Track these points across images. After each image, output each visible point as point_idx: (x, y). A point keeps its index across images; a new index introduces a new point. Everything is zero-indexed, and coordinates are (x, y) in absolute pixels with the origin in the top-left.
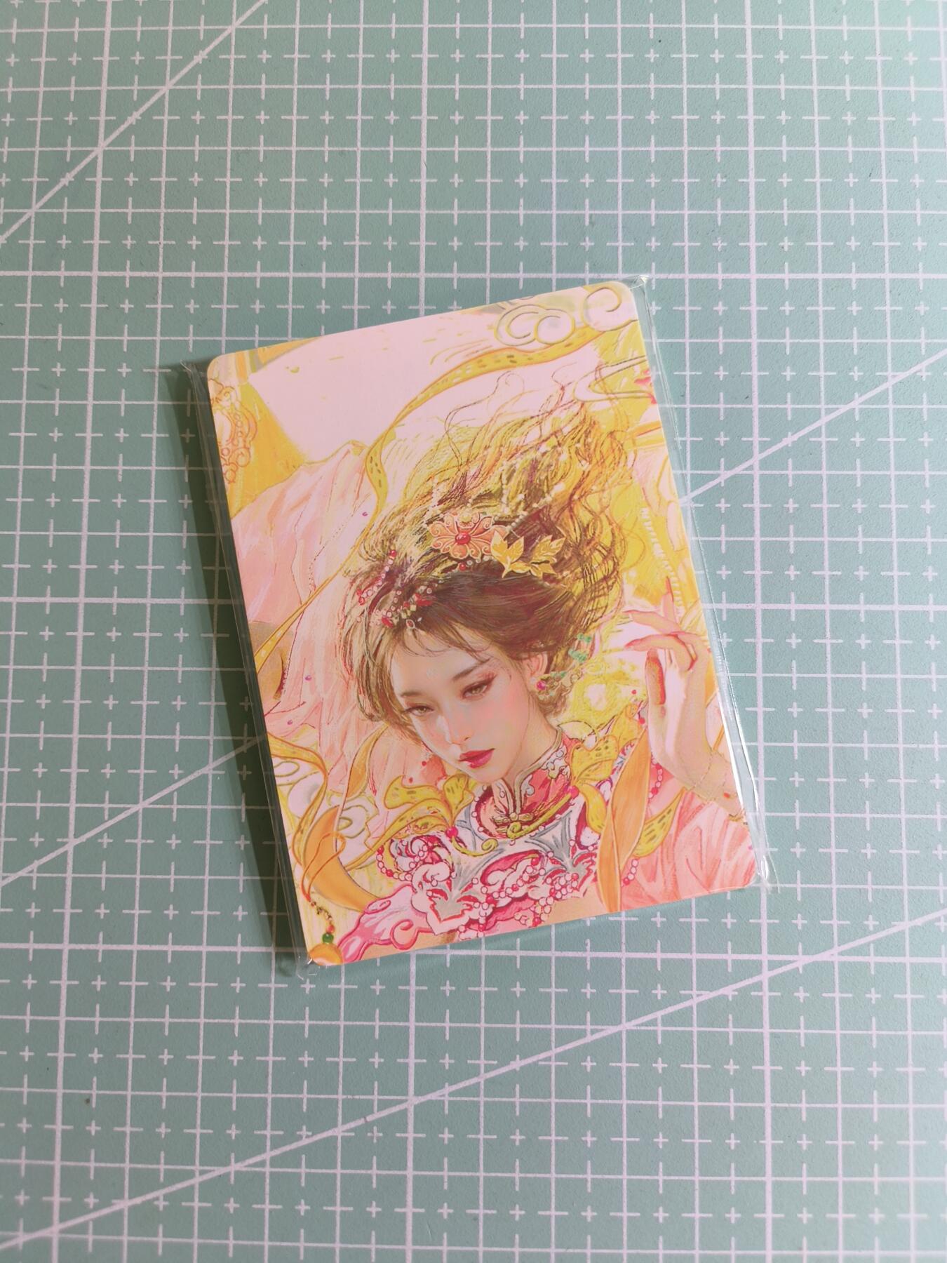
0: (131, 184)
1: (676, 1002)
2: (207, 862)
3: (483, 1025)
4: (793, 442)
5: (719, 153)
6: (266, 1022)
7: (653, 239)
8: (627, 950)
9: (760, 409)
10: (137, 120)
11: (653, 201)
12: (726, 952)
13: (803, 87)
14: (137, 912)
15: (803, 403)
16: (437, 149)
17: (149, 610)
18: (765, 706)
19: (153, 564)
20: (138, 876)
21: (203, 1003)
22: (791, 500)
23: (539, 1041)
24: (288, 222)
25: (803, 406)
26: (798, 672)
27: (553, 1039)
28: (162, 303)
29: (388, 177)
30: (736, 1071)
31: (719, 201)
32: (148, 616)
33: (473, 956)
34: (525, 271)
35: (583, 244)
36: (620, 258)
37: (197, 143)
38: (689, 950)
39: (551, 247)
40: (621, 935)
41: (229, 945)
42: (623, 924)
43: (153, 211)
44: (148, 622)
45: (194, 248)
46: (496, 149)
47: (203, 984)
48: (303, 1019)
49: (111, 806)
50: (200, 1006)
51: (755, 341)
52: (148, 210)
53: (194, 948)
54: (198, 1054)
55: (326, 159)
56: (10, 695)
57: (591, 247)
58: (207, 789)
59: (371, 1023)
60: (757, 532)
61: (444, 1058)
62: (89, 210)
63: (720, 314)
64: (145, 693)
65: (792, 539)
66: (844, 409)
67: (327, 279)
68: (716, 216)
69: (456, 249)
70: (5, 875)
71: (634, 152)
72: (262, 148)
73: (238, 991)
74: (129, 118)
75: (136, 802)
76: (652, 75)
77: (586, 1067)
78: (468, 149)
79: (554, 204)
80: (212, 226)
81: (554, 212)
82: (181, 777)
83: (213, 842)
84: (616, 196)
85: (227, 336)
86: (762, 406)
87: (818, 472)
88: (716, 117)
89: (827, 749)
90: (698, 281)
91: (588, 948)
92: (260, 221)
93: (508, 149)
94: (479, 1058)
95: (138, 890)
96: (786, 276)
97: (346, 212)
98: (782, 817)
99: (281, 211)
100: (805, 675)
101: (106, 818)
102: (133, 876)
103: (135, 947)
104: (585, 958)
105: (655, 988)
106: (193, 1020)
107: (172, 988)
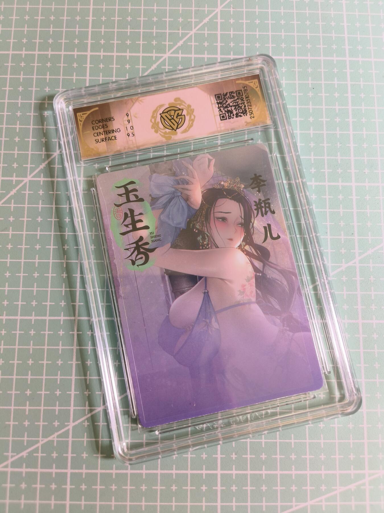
3: (249, 504)
6: (156, 504)
7: (313, 168)
11: (312, 153)
12: (351, 470)
21: (128, 495)
31: (339, 153)
41: (139, 470)
48: (172, 502)
51: (355, 210)
56: (45, 359)
70: (43, 439)
73: (144, 490)
96: (367, 184)
105: (322, 486)
106: (124, 503)
107: (115, 489)
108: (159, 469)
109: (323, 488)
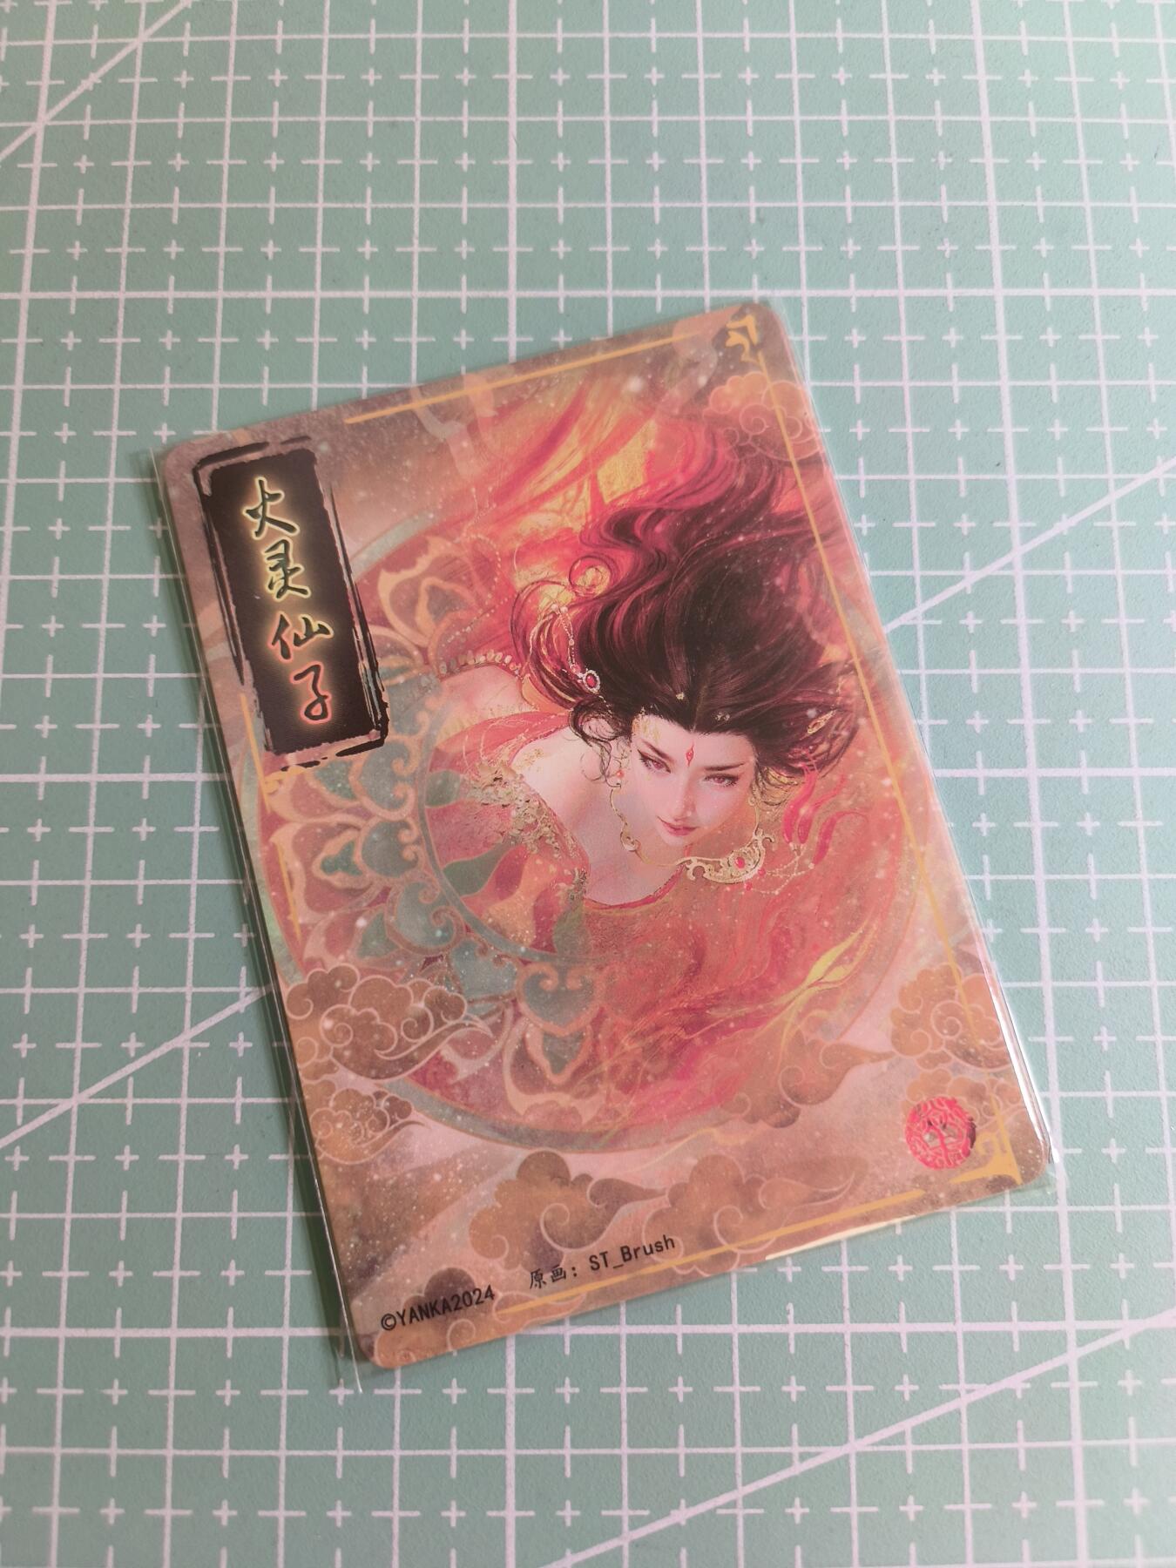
0: (84, 171)
2: (180, 1189)
4: (1071, 528)
5: (939, 125)
8: (853, 1320)
9: (1019, 481)
10: (95, 85)
13: (1053, 39)
14: (65, 1274)
16: (531, 119)
17: (94, 791)
19: (103, 722)
20: (69, 1216)
22: (1072, 613)
23: (716, 1476)
24: (314, 223)
25: (1084, 476)
26: (1099, 871)
27: (739, 1470)
28: (124, 336)
29: (460, 157)
30: (1031, 1511)
32: (93, 800)
33: (607, 1336)
34: (664, 287)
35: (748, 249)
36: (803, 268)
37: (181, 114)
38: (950, 1316)
39: (701, 253)
40: (842, 1296)
42: (846, 1277)
43: (114, 206)
44: (92, 811)
45: (173, 257)
46: (617, 119)
47: (172, 1393)
49: (27, 1101)
50: (166, 1427)
52: (107, 206)
53: (157, 1333)
54: (161, 1505)
55: (370, 133)
57: (759, 253)
58: (181, 1073)
59: (443, 1452)
60: (1025, 660)
61: (563, 1508)
62: (20, 208)
63: (953, 345)
64: (86, 921)
65: (1077, 671)
66: (1142, 479)
67: (372, 300)
69: (561, 256)
71: (816, 122)
72: (276, 119)
74: (83, 82)
75: (68, 1095)
76: (839, 21)
77: (792, 1515)
78: (578, 119)
79: (705, 193)
80: (198, 228)
81: (705, 204)
82: (140, 1053)
83: (190, 1157)
84: (794, 181)
85: (221, 381)
86: (1021, 477)
87: (1109, 572)
88: (932, 77)
89: (1148, 990)
90: (919, 299)
91: (791, 1317)
92: (272, 220)
93: (634, 119)
94: (619, 1507)
95: (67, 1239)
98: (1087, 1099)
99: (303, 205)
100: (1110, 877)
101: (19, 1121)
102: (61, 1216)
103: (62, 1332)
104: (787, 1335)
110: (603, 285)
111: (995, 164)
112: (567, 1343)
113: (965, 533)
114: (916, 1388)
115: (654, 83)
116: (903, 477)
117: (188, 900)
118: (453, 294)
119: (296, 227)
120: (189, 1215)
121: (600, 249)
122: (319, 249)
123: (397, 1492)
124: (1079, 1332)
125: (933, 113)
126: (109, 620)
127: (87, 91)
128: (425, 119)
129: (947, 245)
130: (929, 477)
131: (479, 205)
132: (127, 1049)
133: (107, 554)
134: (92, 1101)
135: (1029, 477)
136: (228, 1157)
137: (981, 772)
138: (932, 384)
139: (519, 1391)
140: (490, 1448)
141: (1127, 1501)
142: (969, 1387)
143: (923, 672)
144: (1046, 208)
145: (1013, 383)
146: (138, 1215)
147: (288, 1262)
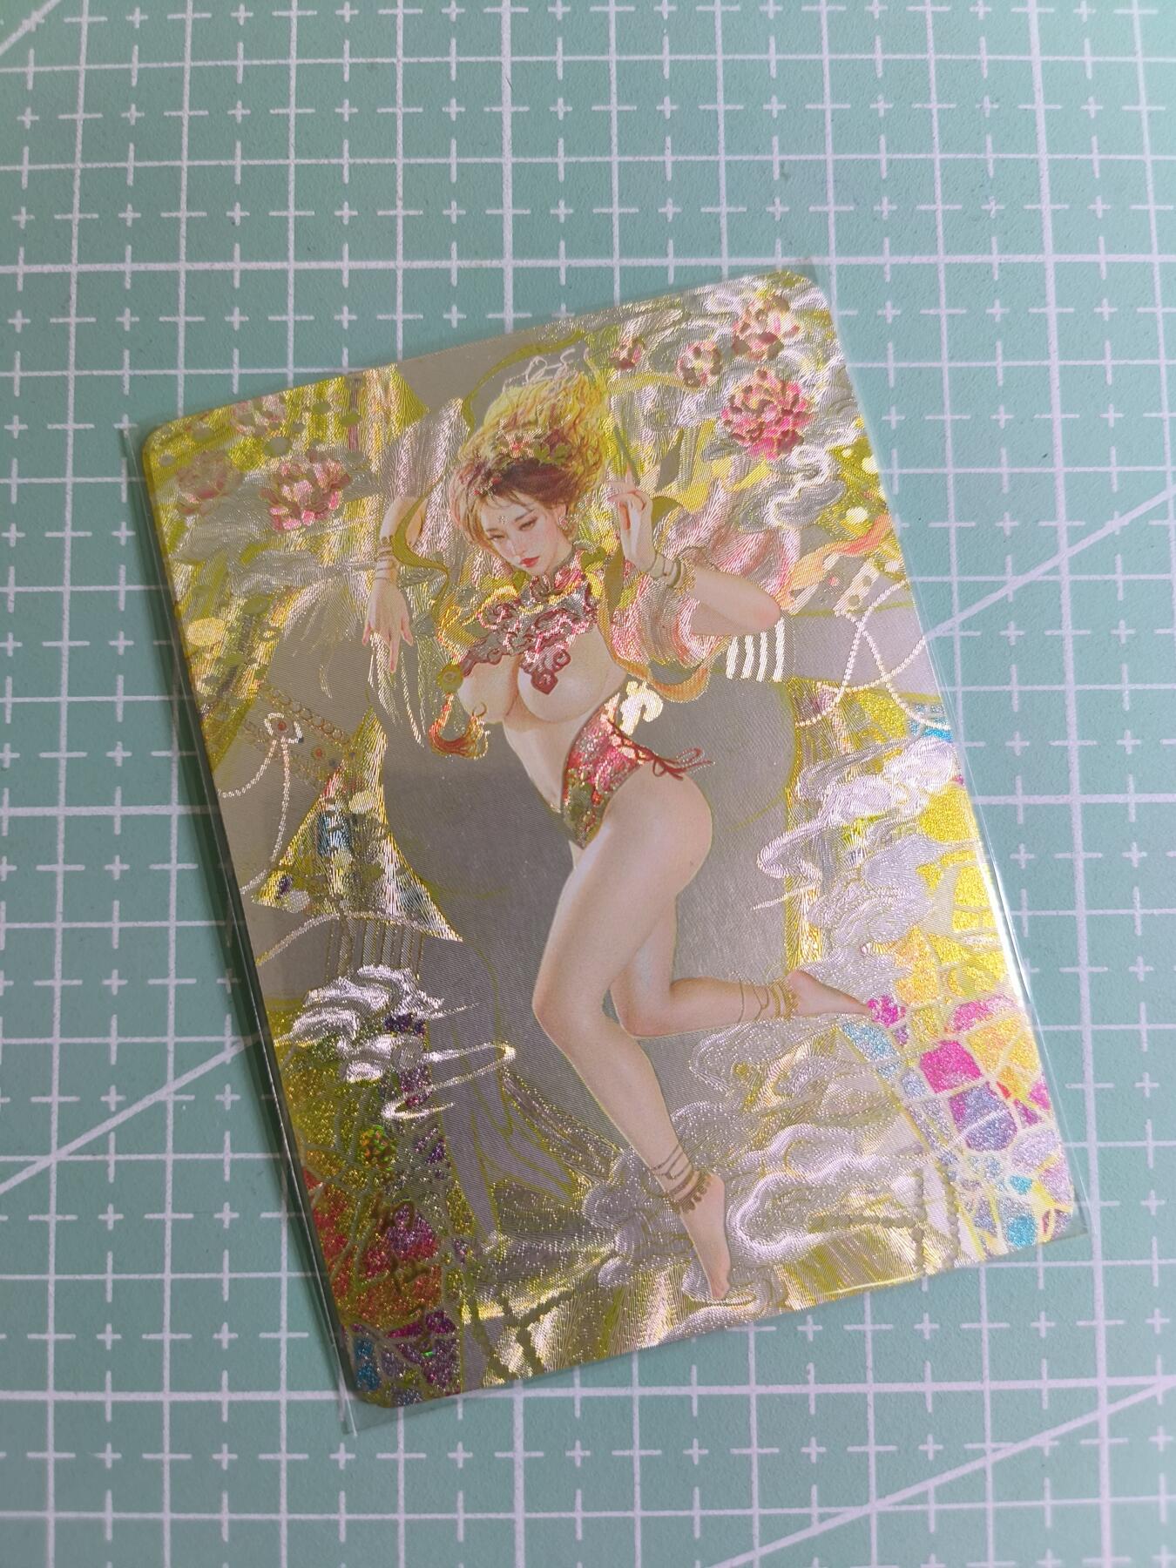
0: (28, 126)
1: (960, 1463)
2: (168, 1250)
3: (638, 1513)
4: (1123, 528)
5: (984, 65)
6: (273, 1517)
7: (885, 200)
8: (876, 1380)
9: (1067, 475)
10: (38, 25)
11: (883, 139)
12: (1040, 1377)
14: (51, 1336)
15: (1136, 465)
16: (527, 59)
17: (62, 826)
18: (1091, 964)
19: (69, 749)
21: (167, 1486)
22: (1122, 622)
23: (734, 1537)
24: (287, 184)
25: (1137, 469)
26: (1144, 905)
27: (756, 1531)
28: (78, 315)
29: (448, 104)
31: (989, 139)
32: (61, 836)
33: (618, 1398)
34: (677, 255)
35: (771, 209)
36: (832, 231)
37: (135, 59)
38: (978, 1376)
39: (719, 214)
40: (865, 1356)
41: (207, 1390)
42: (869, 1336)
43: (62, 166)
44: (61, 847)
45: (129, 223)
46: (624, 58)
47: (167, 1456)
48: (336, 1511)
49: (3, 1158)
50: (162, 1492)
51: (1055, 363)
52: (54, 166)
53: (149, 1397)
55: (347, 77)
57: (783, 214)
58: (165, 1127)
59: (449, 1516)
60: (1070, 676)
63: (998, 319)
64: (58, 967)
65: (1126, 687)
67: (352, 272)
68: (985, 161)
69: (562, 219)
71: (848, 62)
72: (240, 63)
73: (225, 1466)
75: (47, 1152)
78: (579, 58)
79: (722, 144)
80: (156, 190)
81: (723, 157)
82: (121, 1107)
83: (177, 1216)
84: (823, 130)
85: (186, 367)
86: (1070, 469)
87: (1165, 577)
88: (976, 9)
90: (960, 266)
91: (811, 1377)
92: (238, 179)
93: (644, 58)
95: (51, 1301)
96: (1102, 258)
97: (381, 161)
98: (1125, 1148)
99: (273, 162)
100: (1156, 912)
102: (44, 1277)
103: (51, 1396)
104: (807, 1396)
105: (925, 1442)
106: (151, 1516)
107: (115, 1462)
108: (283, 1385)
109: (931, 1447)
110: (609, 254)
111: (1046, 111)
112: (578, 1406)
113: (1008, 533)
114: (941, 1447)
115: (666, 17)
116: (940, 471)
117: (167, 944)
118: (443, 264)
119: (266, 187)
120: (178, 1276)
121: (605, 210)
122: (292, 213)
123: (402, 1555)
124: (1111, 1389)
125: (978, 51)
126: (71, 638)
127: (29, 34)
128: (406, 60)
129: (993, 203)
130: (969, 470)
131: (468, 160)
132: (107, 1103)
133: (67, 563)
134: (72, 1158)
135: (1078, 469)
136: (217, 1216)
137: (1020, 799)
138: (974, 364)
139: (527, 1454)
140: (498, 1512)
141: (1156, 1557)
142: (994, 1445)
143: (960, 690)
144: (1102, 162)
145: (1063, 363)
146: (124, 1276)
147: (284, 1324)
